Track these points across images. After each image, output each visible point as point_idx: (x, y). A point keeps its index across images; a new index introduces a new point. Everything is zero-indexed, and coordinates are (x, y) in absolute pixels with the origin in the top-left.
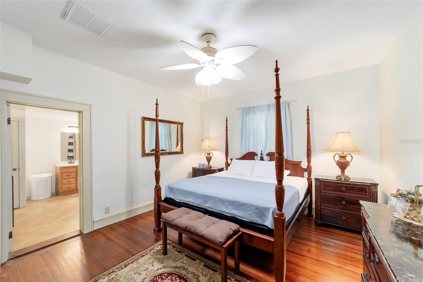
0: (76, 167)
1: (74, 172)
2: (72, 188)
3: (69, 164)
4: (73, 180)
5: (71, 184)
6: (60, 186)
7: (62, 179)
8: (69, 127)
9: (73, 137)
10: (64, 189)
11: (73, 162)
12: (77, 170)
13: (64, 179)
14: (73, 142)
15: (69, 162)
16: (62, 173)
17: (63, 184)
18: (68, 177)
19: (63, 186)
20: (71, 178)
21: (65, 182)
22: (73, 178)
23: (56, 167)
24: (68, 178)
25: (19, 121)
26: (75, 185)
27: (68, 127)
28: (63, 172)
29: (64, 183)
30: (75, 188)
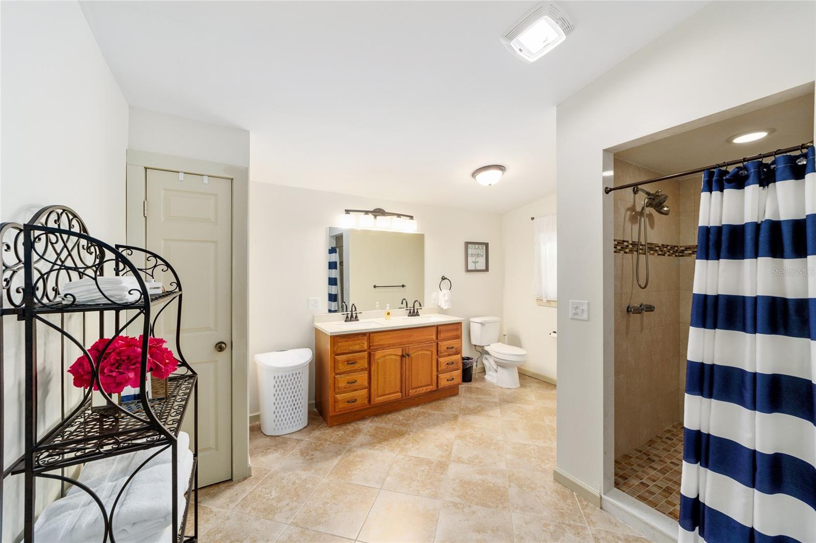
0: (368, 335)
1: (364, 351)
2: (359, 402)
3: (346, 321)
4: (362, 378)
5: (356, 390)
6: (330, 395)
7: (337, 374)
8: (347, 212)
9: (338, 250)
10: (341, 406)
11: (356, 317)
12: (371, 344)
13: (339, 374)
14: (336, 262)
15: (347, 317)
16: (337, 355)
17: (339, 388)
18: (349, 368)
19: (339, 397)
20: (356, 371)
21: (342, 381)
22: (362, 370)
23: (318, 332)
24: (350, 372)
25: (232, 179)
26: (365, 392)
27: (346, 210)
28: (339, 352)
29: (340, 385)
30: (366, 402)
